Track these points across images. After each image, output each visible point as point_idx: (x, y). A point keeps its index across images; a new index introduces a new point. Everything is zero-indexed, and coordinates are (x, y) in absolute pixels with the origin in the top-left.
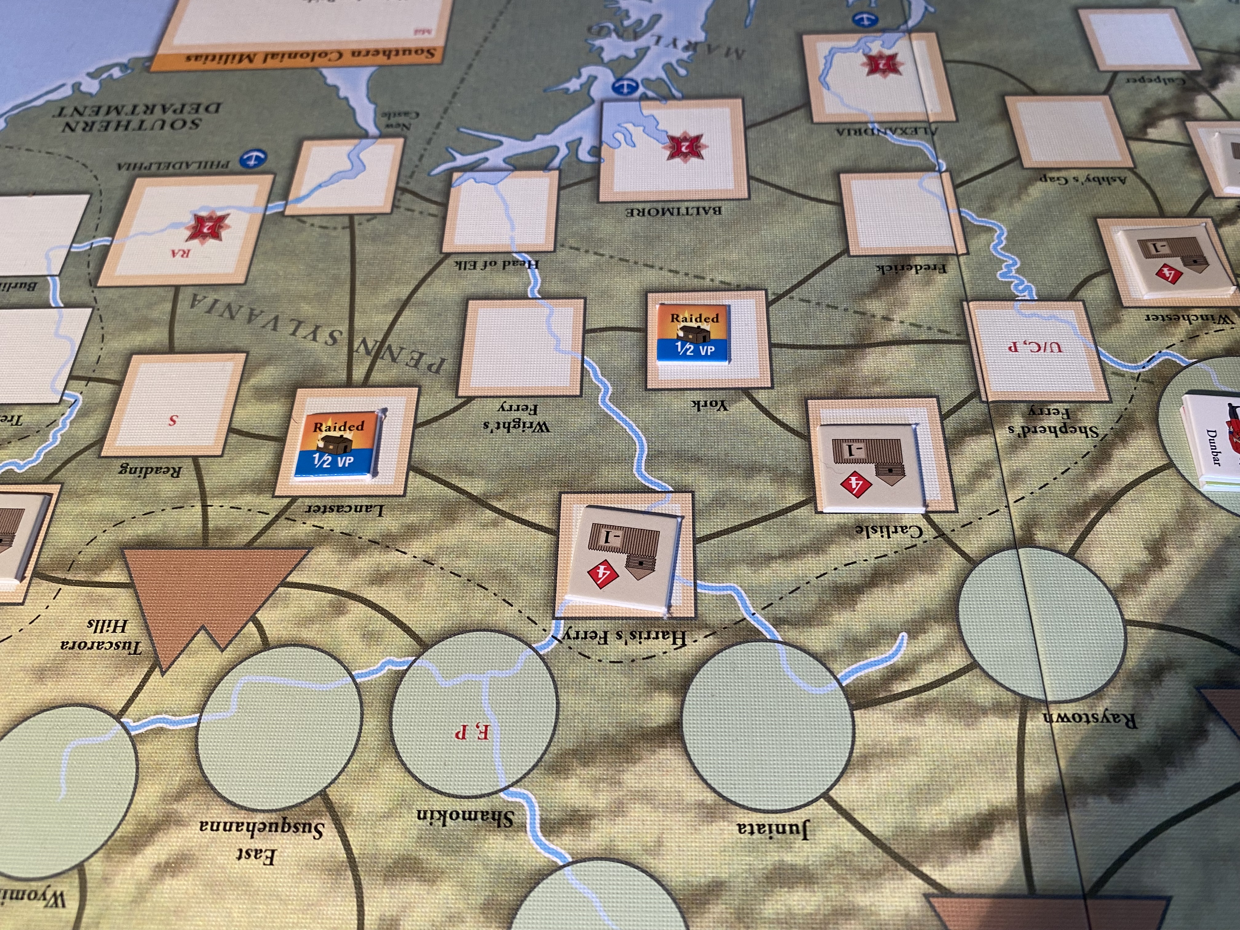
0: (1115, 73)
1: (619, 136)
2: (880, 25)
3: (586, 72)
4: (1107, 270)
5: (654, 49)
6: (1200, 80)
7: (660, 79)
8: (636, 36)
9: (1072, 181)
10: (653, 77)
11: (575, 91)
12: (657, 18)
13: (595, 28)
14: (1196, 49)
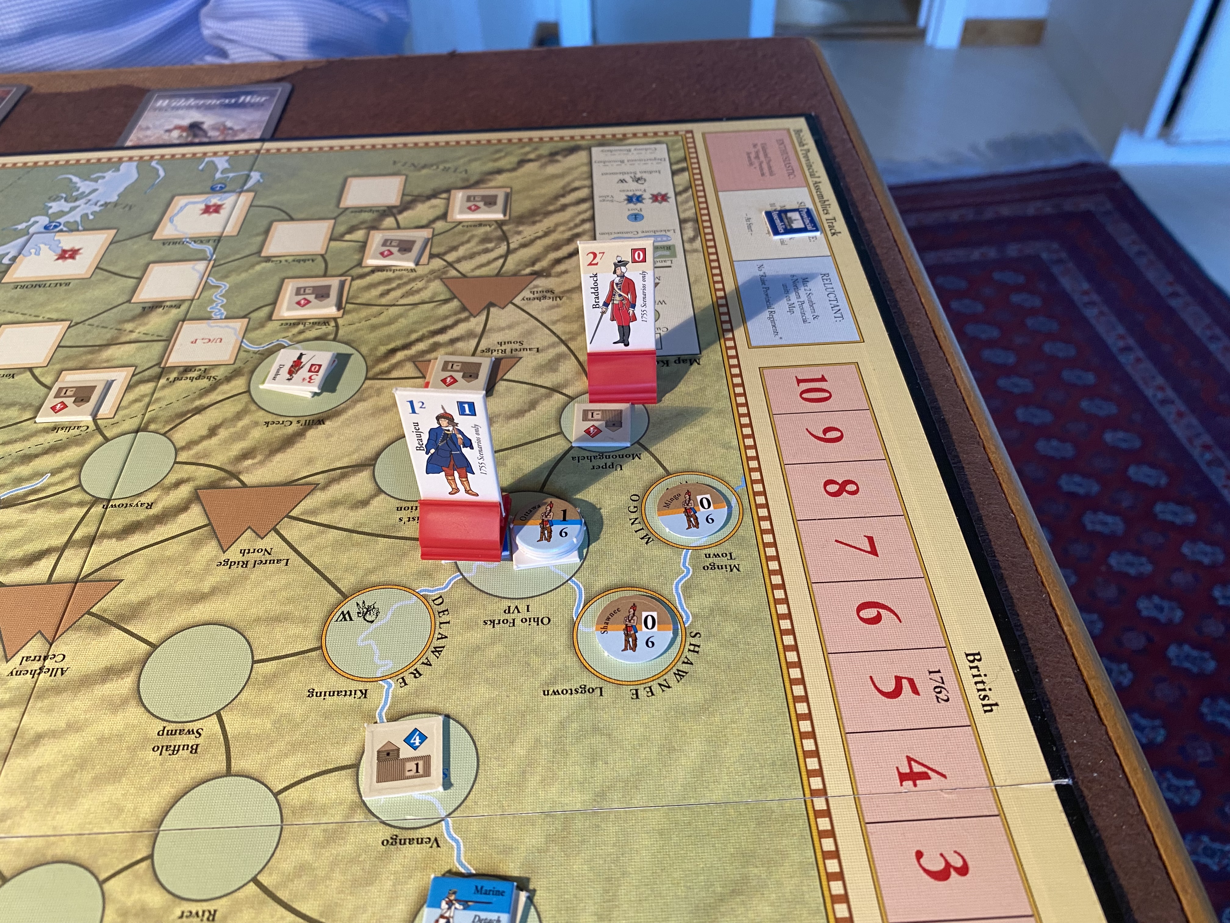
0: (347, 209)
1: (33, 251)
2: (224, 190)
3: (33, 220)
4: (274, 303)
5: (83, 206)
6: (395, 211)
7: (76, 222)
8: (76, 199)
9: (283, 262)
10: (72, 220)
11: (21, 229)
12: (95, 190)
13: (55, 197)
14: (403, 195)
